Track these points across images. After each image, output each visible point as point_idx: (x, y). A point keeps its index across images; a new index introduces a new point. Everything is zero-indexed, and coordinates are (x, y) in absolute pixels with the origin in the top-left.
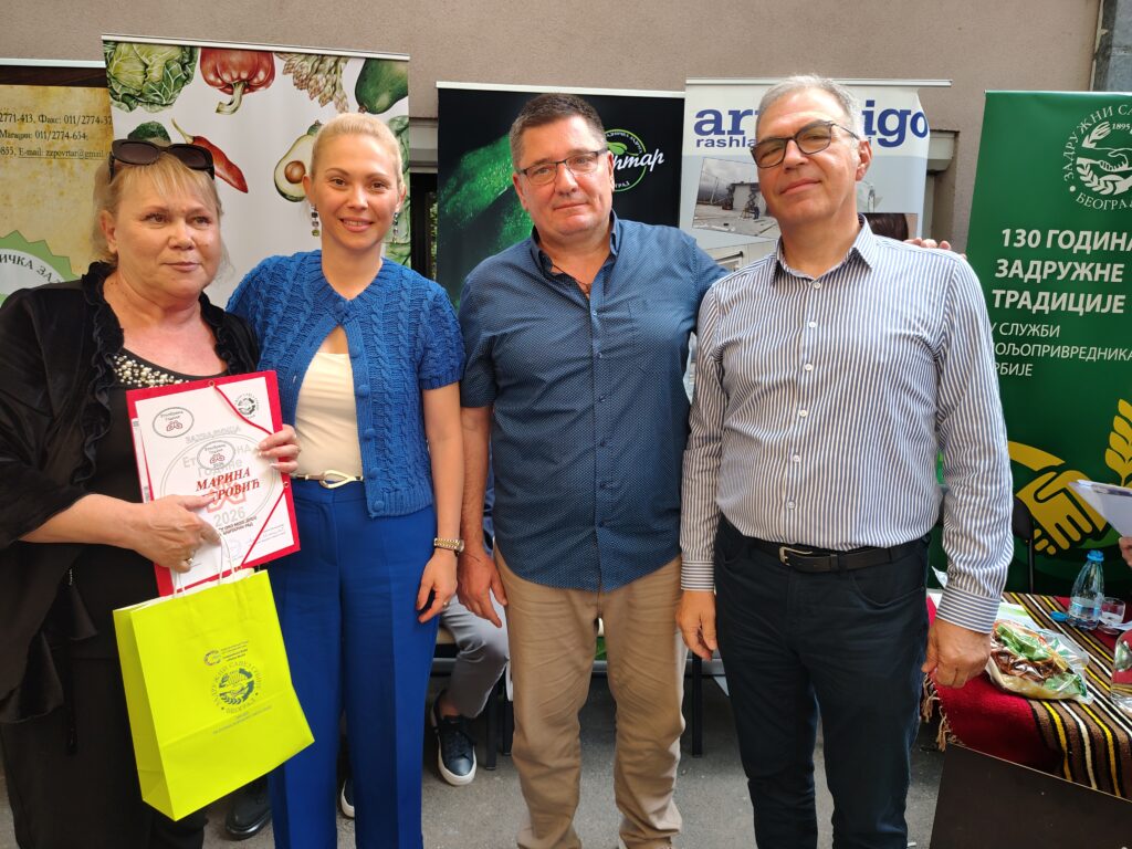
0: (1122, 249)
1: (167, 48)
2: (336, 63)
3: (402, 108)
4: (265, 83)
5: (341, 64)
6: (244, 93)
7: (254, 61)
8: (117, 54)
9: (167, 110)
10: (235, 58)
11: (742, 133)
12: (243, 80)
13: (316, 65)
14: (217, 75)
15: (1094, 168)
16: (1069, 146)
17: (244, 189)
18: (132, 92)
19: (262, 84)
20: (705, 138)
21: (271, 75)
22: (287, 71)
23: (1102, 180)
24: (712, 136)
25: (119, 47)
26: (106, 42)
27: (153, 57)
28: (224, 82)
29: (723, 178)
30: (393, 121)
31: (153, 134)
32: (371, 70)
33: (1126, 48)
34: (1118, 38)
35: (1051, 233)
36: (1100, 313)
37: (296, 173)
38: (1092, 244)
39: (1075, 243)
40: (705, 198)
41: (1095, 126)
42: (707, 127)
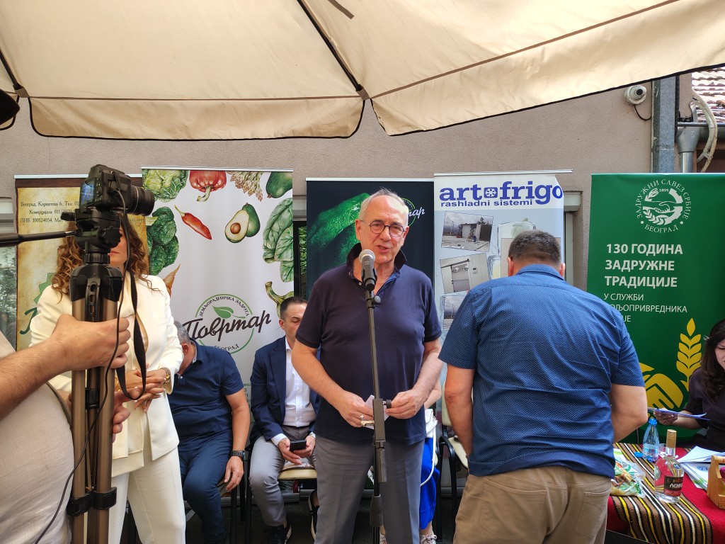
0: (672, 253)
1: (173, 171)
2: (257, 175)
3: (289, 194)
4: (222, 186)
5: (259, 175)
6: (211, 191)
7: (216, 176)
8: (149, 175)
9: (172, 201)
10: (207, 175)
11: (465, 199)
12: (211, 185)
13: (247, 176)
14: (198, 183)
15: (652, 211)
16: (638, 201)
17: (210, 238)
18: (156, 193)
19: (219, 187)
20: (446, 202)
21: (225, 182)
22: (232, 180)
23: (657, 217)
24: (449, 201)
25: (150, 171)
26: (143, 170)
27: (166, 176)
28: (201, 186)
29: (456, 222)
30: (285, 201)
31: (165, 213)
32: (274, 178)
33: (667, 147)
34: (662, 142)
35: (633, 245)
36: (664, 287)
37: (236, 228)
38: (656, 251)
39: (647, 251)
40: (447, 232)
41: (650, 190)
42: (446, 197)
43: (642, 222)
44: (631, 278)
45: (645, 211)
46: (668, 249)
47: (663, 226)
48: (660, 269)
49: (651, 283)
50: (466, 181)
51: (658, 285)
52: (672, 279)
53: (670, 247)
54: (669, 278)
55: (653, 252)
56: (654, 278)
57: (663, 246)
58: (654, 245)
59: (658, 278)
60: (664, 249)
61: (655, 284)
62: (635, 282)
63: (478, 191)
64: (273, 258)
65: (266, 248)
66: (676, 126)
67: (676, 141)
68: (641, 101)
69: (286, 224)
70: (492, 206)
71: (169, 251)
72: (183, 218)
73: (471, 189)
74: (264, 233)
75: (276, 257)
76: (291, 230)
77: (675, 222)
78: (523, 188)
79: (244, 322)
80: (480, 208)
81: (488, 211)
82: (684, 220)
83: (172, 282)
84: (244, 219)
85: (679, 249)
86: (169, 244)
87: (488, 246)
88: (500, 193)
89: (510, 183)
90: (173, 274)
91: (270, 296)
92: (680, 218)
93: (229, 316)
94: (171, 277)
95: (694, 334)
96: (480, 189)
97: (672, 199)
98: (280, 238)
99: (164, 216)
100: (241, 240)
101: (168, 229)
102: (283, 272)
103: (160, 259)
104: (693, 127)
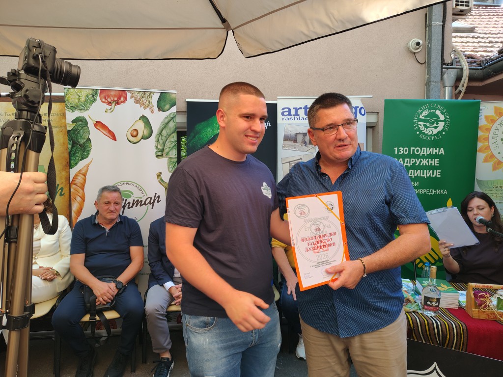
0: (437, 154)
1: (88, 90)
2: (150, 94)
3: (174, 109)
4: (124, 102)
5: (152, 95)
6: (115, 105)
7: (120, 94)
8: (69, 92)
9: (86, 112)
10: (112, 93)
11: (299, 115)
12: (115, 101)
13: (142, 95)
14: (106, 99)
15: (424, 125)
16: (415, 118)
17: (115, 140)
18: (74, 106)
19: (122, 102)
20: (285, 117)
21: (126, 98)
22: (131, 97)
23: (428, 129)
24: (288, 116)
25: (70, 90)
26: (65, 88)
27: (82, 93)
28: (108, 101)
29: (293, 131)
30: (171, 114)
31: (81, 121)
32: (162, 95)
33: (436, 82)
34: (433, 79)
35: (412, 148)
36: (432, 177)
37: (135, 133)
38: (427, 152)
39: (421, 152)
40: (286, 138)
41: (423, 111)
42: (286, 114)
43: (418, 133)
45: (420, 125)
46: (435, 151)
47: (431, 135)
48: (430, 165)
50: (300, 103)
51: (428, 176)
52: (438, 171)
53: (436, 149)
54: (435, 171)
55: (425, 153)
56: (425, 171)
57: (432, 149)
58: (425, 149)
59: (428, 171)
60: (432, 151)
61: (426, 174)
62: (414, 173)
64: (162, 155)
65: (157, 148)
66: (442, 68)
67: (442, 79)
68: (419, 50)
69: (172, 130)
71: (85, 149)
72: (95, 125)
73: (303, 108)
74: (156, 137)
75: (164, 155)
76: (175, 135)
77: (439, 132)
79: (141, 201)
82: (445, 131)
83: (87, 171)
84: (141, 126)
85: (442, 151)
86: (84, 143)
90: (88, 166)
91: (160, 183)
92: (443, 130)
93: (130, 197)
94: (85, 168)
97: (438, 117)
98: (168, 141)
99: (81, 122)
100: (138, 142)
101: (84, 133)
102: (169, 165)
103: (78, 155)
104: (453, 69)
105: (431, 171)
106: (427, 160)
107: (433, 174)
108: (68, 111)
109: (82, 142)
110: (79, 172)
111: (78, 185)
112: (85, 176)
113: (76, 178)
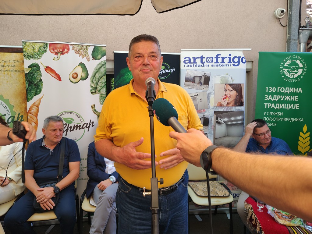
0: (297, 92)
1: (40, 43)
2: (86, 47)
3: (104, 58)
4: (67, 52)
5: (88, 47)
6: (61, 55)
7: (64, 46)
8: (26, 45)
9: (39, 60)
10: (59, 46)
11: (196, 63)
12: (61, 52)
13: (81, 48)
14: (54, 50)
15: (288, 71)
16: (281, 66)
17: (60, 80)
18: (30, 55)
19: (66, 53)
20: (187, 64)
21: (68, 50)
22: (73, 49)
23: (290, 74)
24: (188, 64)
25: (27, 43)
26: (23, 42)
27: (36, 46)
28: (55, 52)
29: (192, 75)
30: (102, 62)
31: (35, 66)
32: (96, 49)
33: (295, 40)
34: (292, 37)
35: (278, 88)
36: (293, 109)
37: (75, 76)
38: (289, 91)
39: (285, 91)
40: (187, 80)
41: (287, 61)
42: (187, 62)
43: (283, 77)
44: (277, 104)
45: (285, 71)
46: (295, 90)
47: (293, 78)
48: (291, 100)
49: (286, 107)
50: (197, 54)
51: (290, 108)
52: (297, 105)
53: (296, 89)
54: (295, 105)
55: (288, 92)
56: (288, 104)
57: (293, 88)
58: (288, 88)
59: (290, 104)
60: (293, 90)
61: (289, 107)
62: (279, 106)
63: (203, 59)
64: (95, 92)
65: (92, 87)
66: (299, 30)
68: (283, 16)
69: (103, 74)
70: (210, 67)
71: (38, 87)
72: (45, 69)
73: (200, 58)
74: (91, 79)
75: (97, 92)
76: (105, 77)
77: (299, 76)
78: (226, 57)
79: (80, 126)
80: (204, 68)
81: (208, 69)
82: (303, 76)
83: (39, 104)
84: (79, 71)
85: (300, 90)
86: (37, 83)
87: (208, 87)
88: (215, 60)
89: (220, 55)
90: (40, 100)
91: (94, 112)
92: (301, 75)
93: (71, 122)
94: (38, 102)
95: (307, 132)
96: (204, 58)
97: (298, 65)
98: (100, 81)
99: (35, 68)
100: (78, 82)
101: (37, 75)
102: (101, 99)
103: (32, 91)
104: (307, 31)
105: (292, 105)
106: (290, 96)
107: (294, 107)
108: (26, 59)
109: (36, 82)
110: (34, 104)
111: (33, 114)
112: (38, 107)
113: (32, 109)
